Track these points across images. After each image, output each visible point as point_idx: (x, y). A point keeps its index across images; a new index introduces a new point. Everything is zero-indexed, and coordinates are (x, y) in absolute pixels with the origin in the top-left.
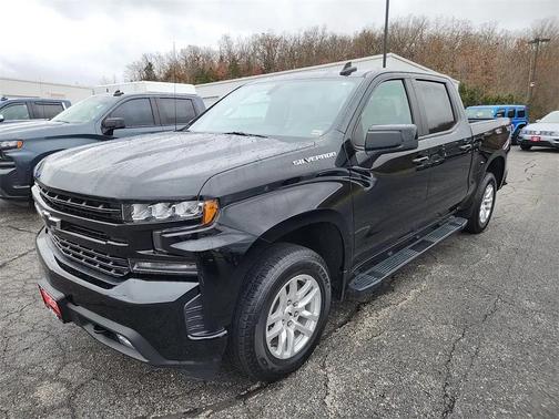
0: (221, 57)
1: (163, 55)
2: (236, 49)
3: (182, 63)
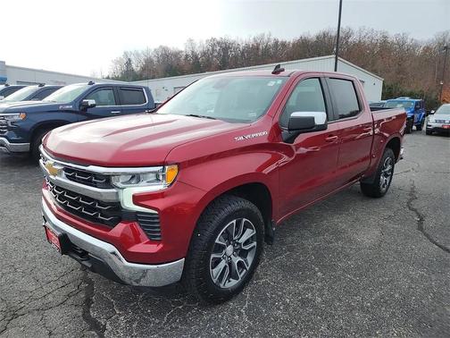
0: (187, 55)
1: (140, 52)
2: (198, 50)
3: (155, 59)
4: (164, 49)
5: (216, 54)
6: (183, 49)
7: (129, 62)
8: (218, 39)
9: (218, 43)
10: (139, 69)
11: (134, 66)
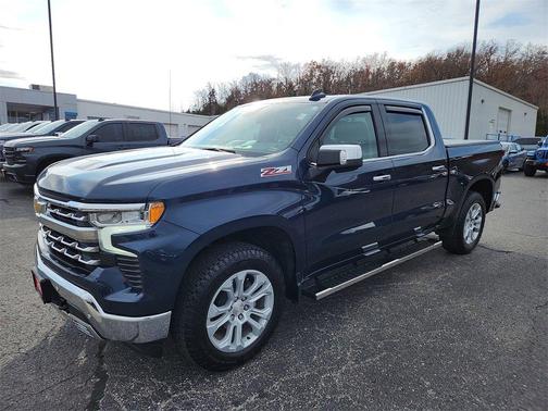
0: (280, 84)
2: (294, 77)
3: (242, 89)
4: (254, 76)
5: (314, 80)
6: (276, 77)
7: (212, 94)
8: (319, 62)
9: (319, 67)
10: (223, 101)
11: (218, 98)
